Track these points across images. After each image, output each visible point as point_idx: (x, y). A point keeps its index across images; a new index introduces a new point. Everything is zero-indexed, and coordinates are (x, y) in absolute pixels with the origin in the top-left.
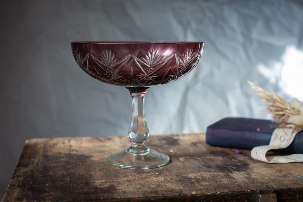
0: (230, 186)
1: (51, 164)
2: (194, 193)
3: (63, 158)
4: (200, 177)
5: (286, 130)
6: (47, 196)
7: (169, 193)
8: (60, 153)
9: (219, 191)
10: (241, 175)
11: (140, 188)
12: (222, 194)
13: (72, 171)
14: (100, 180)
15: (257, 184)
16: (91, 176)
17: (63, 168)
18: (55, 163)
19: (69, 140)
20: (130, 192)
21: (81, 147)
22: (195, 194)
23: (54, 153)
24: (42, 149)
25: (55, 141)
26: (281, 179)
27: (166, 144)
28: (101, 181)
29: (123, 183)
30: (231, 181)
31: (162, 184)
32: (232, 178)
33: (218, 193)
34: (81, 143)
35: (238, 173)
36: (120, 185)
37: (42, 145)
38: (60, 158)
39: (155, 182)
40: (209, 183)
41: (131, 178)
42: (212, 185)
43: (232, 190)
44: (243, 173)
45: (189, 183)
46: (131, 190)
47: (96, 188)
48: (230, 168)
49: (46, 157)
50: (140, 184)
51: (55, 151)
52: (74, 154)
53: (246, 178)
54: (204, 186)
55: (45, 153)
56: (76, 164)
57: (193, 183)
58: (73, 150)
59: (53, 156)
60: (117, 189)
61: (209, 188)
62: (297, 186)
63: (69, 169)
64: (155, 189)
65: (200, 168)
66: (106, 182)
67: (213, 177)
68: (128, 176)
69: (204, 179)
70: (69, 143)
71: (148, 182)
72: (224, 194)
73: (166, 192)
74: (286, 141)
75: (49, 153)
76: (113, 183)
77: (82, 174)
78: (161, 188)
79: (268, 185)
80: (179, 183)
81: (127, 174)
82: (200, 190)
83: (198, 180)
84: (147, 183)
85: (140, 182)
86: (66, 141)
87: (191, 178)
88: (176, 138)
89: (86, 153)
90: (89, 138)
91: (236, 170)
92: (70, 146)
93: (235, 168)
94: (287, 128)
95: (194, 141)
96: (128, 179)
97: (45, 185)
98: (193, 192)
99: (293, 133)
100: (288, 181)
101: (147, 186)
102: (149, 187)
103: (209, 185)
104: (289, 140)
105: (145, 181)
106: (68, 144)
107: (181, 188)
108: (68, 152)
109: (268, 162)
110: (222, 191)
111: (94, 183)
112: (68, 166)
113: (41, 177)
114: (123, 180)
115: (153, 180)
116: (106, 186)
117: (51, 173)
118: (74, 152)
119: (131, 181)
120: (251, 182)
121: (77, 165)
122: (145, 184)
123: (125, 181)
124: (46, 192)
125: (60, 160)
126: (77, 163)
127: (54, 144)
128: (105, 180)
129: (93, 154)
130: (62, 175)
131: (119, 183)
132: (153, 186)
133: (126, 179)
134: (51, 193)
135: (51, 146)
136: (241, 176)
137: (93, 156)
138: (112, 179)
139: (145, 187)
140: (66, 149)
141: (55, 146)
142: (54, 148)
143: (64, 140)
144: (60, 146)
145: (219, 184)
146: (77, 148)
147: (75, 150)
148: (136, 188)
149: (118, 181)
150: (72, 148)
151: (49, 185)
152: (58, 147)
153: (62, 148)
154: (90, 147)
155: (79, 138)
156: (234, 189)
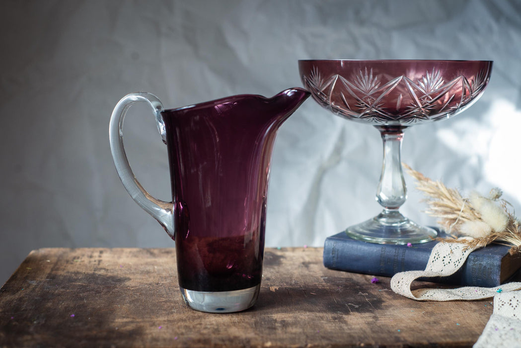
0: (335, 335)
1: (57, 289)
2: (269, 344)
3: (80, 280)
4: (290, 320)
5: (454, 245)
6: (27, 340)
7: (227, 342)
8: (77, 273)
9: (311, 343)
10: (362, 318)
11: (182, 334)
13: (85, 301)
14: (124, 317)
15: (382, 333)
16: (112, 311)
17: (73, 297)
18: (63, 288)
19: (101, 252)
20: (165, 340)
21: (116, 264)
22: (270, 347)
23: (68, 272)
24: (52, 266)
25: (78, 252)
26: (426, 327)
28: (125, 320)
29: (159, 325)
30: (341, 327)
31: (222, 329)
32: (346, 322)
33: (309, 345)
34: (119, 257)
35: (359, 314)
36: (153, 328)
37: (54, 259)
38: (75, 280)
39: (212, 324)
40: (301, 330)
41: (176, 316)
42: (304, 333)
43: (333, 343)
44: (367, 314)
45: (269, 328)
46: (167, 336)
47: (112, 331)
48: (349, 306)
49: (52, 277)
50: (186, 327)
51: (71, 268)
52: (100, 275)
53: (368, 324)
54: (292, 333)
55: (54, 272)
57: (275, 328)
58: (101, 269)
59: (65, 276)
60: (145, 334)
61: (297, 338)
62: (449, 340)
63: (82, 299)
64: (207, 337)
66: (132, 322)
67: (313, 320)
68: (172, 313)
69: (295, 324)
70: (100, 257)
71: (201, 324)
73: (223, 341)
74: (452, 264)
75: (60, 273)
76: (142, 324)
77: (98, 307)
78: (219, 334)
79: (399, 336)
80: (252, 327)
81: (173, 310)
82: (281, 340)
83: (285, 325)
84: (198, 326)
85: (187, 324)
86: (96, 254)
87: (275, 320)
88: (279, 253)
89: (120, 274)
90: (135, 250)
91: (357, 310)
92: (100, 261)
93: (357, 306)
94: (458, 242)
95: (307, 259)
96: (171, 318)
97: (32, 322)
98: (267, 342)
99: (465, 250)
100: (437, 331)
101: (196, 330)
102: (199, 332)
103: (300, 333)
104: (457, 264)
105: (196, 322)
106: (97, 259)
107: (251, 334)
108: (91, 272)
109: (415, 298)
110: (316, 343)
111: (112, 322)
112: (81, 295)
113: (30, 310)
114: (161, 319)
115: (210, 322)
116: (130, 327)
117: (49, 304)
118: (102, 272)
119: (174, 321)
120: (373, 330)
121: (98, 292)
122: (194, 327)
123: (165, 321)
124: (29, 333)
125: (73, 283)
126: (99, 289)
127: (75, 258)
128: (133, 318)
129: (131, 277)
130: (66, 308)
131: (153, 324)
132: (205, 331)
133: (166, 319)
134: (37, 336)
135: (67, 262)
136: (361, 321)
137: (129, 279)
138: (143, 318)
139: (192, 333)
140: (90, 267)
141: (75, 260)
142: (72, 263)
143: (93, 252)
144: (83, 261)
145: (317, 331)
146: (109, 265)
147: (105, 269)
148: (176, 334)
149: (152, 321)
150: (101, 266)
151: (39, 323)
152: (78, 263)
153: (85, 266)
154: (130, 263)
155: (119, 249)
156: (338, 340)
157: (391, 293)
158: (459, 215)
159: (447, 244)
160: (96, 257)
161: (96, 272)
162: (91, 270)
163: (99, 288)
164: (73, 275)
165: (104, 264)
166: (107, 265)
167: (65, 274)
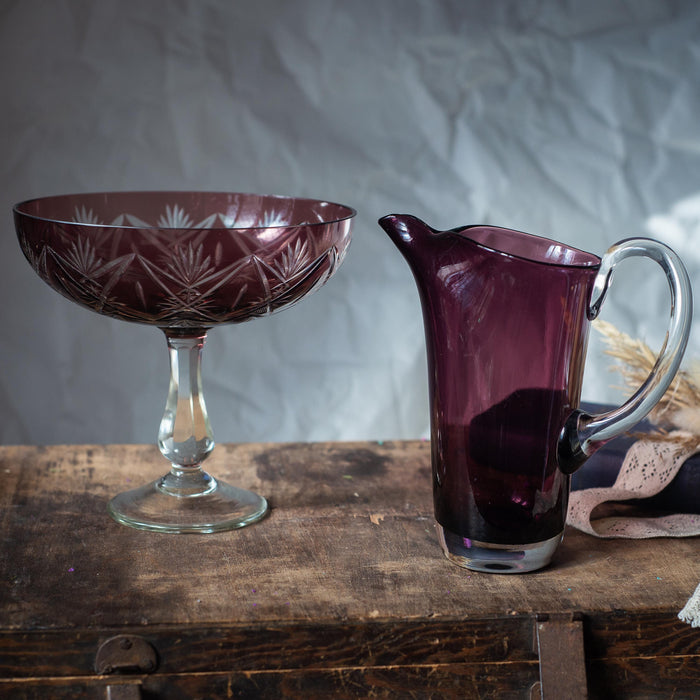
0: (474, 598)
1: (34, 523)
2: (375, 614)
3: (67, 506)
4: (404, 573)
5: (662, 446)
6: (13, 612)
7: (313, 612)
8: (59, 493)
9: (438, 613)
11: (244, 598)
12: (445, 619)
13: (85, 545)
14: (150, 572)
15: (544, 594)
16: (131, 561)
17: (64, 537)
18: (44, 520)
19: (90, 453)
20: (219, 608)
21: (118, 475)
22: (377, 618)
23: (44, 492)
24: (15, 480)
25: (52, 454)
26: (611, 583)
27: (349, 471)
28: (153, 576)
29: (207, 583)
30: (482, 584)
31: (303, 588)
33: (435, 615)
34: (122, 463)
36: (197, 589)
37: (15, 468)
38: (60, 506)
39: (286, 582)
40: (422, 590)
41: (230, 569)
42: (428, 595)
43: (470, 611)
45: (373, 587)
46: (222, 602)
47: (137, 595)
49: (22, 502)
50: (248, 587)
51: (49, 484)
52: (96, 496)
54: (408, 596)
55: (22, 492)
56: (99, 526)
57: (383, 588)
58: (97, 485)
59: (41, 500)
60: (189, 599)
61: (416, 603)
62: (642, 605)
63: (78, 540)
64: (281, 603)
65: (415, 545)
66: (164, 579)
67: (441, 572)
68: (223, 563)
69: (412, 579)
70: (89, 462)
71: (270, 582)
72: (450, 619)
73: (306, 608)
74: (657, 477)
75: (32, 493)
76: (180, 583)
77: (107, 554)
78: (299, 598)
79: (569, 597)
80: (347, 586)
81: (224, 559)
82: (393, 606)
83: (397, 580)
84: (266, 585)
85: (249, 581)
86: (82, 457)
87: (383, 575)
88: (381, 452)
92: (91, 470)
94: (668, 440)
96: (222, 571)
97: (12, 583)
98: (373, 611)
99: (678, 454)
100: (626, 589)
101: (265, 592)
102: (268, 594)
103: (421, 595)
104: (664, 476)
105: (263, 578)
106: (86, 466)
107: (347, 599)
108: (82, 491)
109: (596, 535)
110: (446, 612)
111: (134, 580)
112: (75, 533)
113: (3, 560)
114: (209, 573)
115: (283, 578)
116: (163, 588)
117: (30, 551)
118: (99, 491)
119: (228, 577)
120: (531, 588)
121: (100, 528)
122: (261, 587)
123: (214, 577)
124: (13, 601)
125: (58, 512)
126: (101, 523)
127: (49, 465)
128: (164, 572)
130: (57, 556)
131: (197, 583)
132: (278, 594)
133: (215, 574)
134: (25, 605)
135: (39, 472)
138: (180, 573)
139: (260, 596)
140: (78, 481)
141: (51, 470)
142: (46, 475)
143: (76, 453)
144: (64, 471)
145: (447, 591)
146: (107, 478)
147: (102, 485)
148: (235, 598)
149: (194, 578)
150: (95, 479)
151: (22, 583)
152: (56, 475)
153: (69, 479)
154: (142, 474)
155: (117, 447)
156: (478, 606)
158: (671, 397)
159: (651, 445)
160: (82, 462)
161: (90, 491)
162: (80, 488)
163: (100, 520)
164: (54, 497)
165: (100, 476)
166: (104, 477)
167: (41, 496)
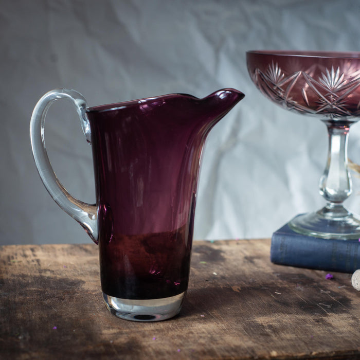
0: (331, 340)
1: (15, 296)
2: (274, 353)
3: (32, 284)
4: (276, 324)
7: (233, 353)
8: (24, 276)
9: (315, 351)
10: (342, 319)
11: (182, 345)
12: (321, 356)
13: (56, 311)
14: (109, 328)
16: (92, 321)
17: (39, 305)
18: (21, 294)
19: (33, 250)
20: (168, 352)
21: (57, 264)
22: (277, 356)
23: (13, 275)
25: (8, 251)
27: (203, 259)
28: (112, 331)
29: (151, 335)
30: (330, 331)
31: (217, 336)
32: (329, 325)
33: (314, 353)
34: (56, 256)
35: (336, 316)
36: (146, 339)
38: (27, 285)
39: (203, 333)
40: (293, 336)
42: (300, 339)
43: (335, 349)
44: (344, 315)
45: (261, 334)
46: (167, 348)
47: (107, 345)
48: (322, 306)
50: (180, 337)
52: (48, 278)
53: (352, 325)
54: (288, 340)
56: (58, 297)
57: (267, 335)
58: (46, 270)
59: (13, 281)
60: (144, 347)
61: (297, 345)
63: (49, 307)
64: (208, 347)
65: (271, 306)
66: (121, 333)
67: (298, 323)
69: (284, 328)
70: (34, 255)
71: (192, 333)
72: (324, 355)
73: (228, 351)
75: (5, 276)
76: (133, 335)
77: (74, 316)
78: (218, 344)
80: (245, 335)
82: (283, 348)
83: (275, 330)
84: (191, 335)
85: (178, 333)
86: (29, 253)
87: (262, 325)
88: (215, 247)
89: (70, 275)
90: (66, 246)
91: (332, 310)
92: (38, 261)
93: (329, 306)
95: (248, 254)
96: (157, 327)
97: (17, 338)
98: (271, 351)
101: (193, 339)
102: (195, 342)
103: (296, 339)
106: (33, 258)
108: (38, 274)
110: (320, 351)
111: (101, 334)
112: (45, 302)
113: (5, 322)
114: (148, 328)
115: (200, 330)
116: (123, 340)
117: (20, 315)
118: (48, 274)
119: (162, 330)
121: (61, 299)
122: (188, 337)
123: (153, 331)
124: (24, 352)
125: (28, 289)
126: (59, 295)
127: (9, 258)
128: (119, 328)
129: (83, 279)
130: (41, 319)
131: (144, 336)
132: (202, 341)
133: (153, 328)
135: (4, 262)
136: (343, 323)
137: (84, 282)
138: (128, 328)
139: (191, 343)
140: (32, 268)
141: (12, 261)
142: (10, 265)
143: (23, 250)
144: (20, 262)
145: (310, 336)
146: (50, 266)
147: (49, 270)
148: (175, 345)
149: (140, 332)
150: (43, 267)
151: (25, 338)
152: (16, 264)
153: (25, 266)
154: (72, 263)
155: (49, 246)
156: (338, 346)
157: (352, 289)
160: (30, 256)
161: (43, 274)
162: (35, 272)
163: (58, 293)
164: (21, 279)
165: (45, 265)
166: (49, 265)
167: (12, 278)
